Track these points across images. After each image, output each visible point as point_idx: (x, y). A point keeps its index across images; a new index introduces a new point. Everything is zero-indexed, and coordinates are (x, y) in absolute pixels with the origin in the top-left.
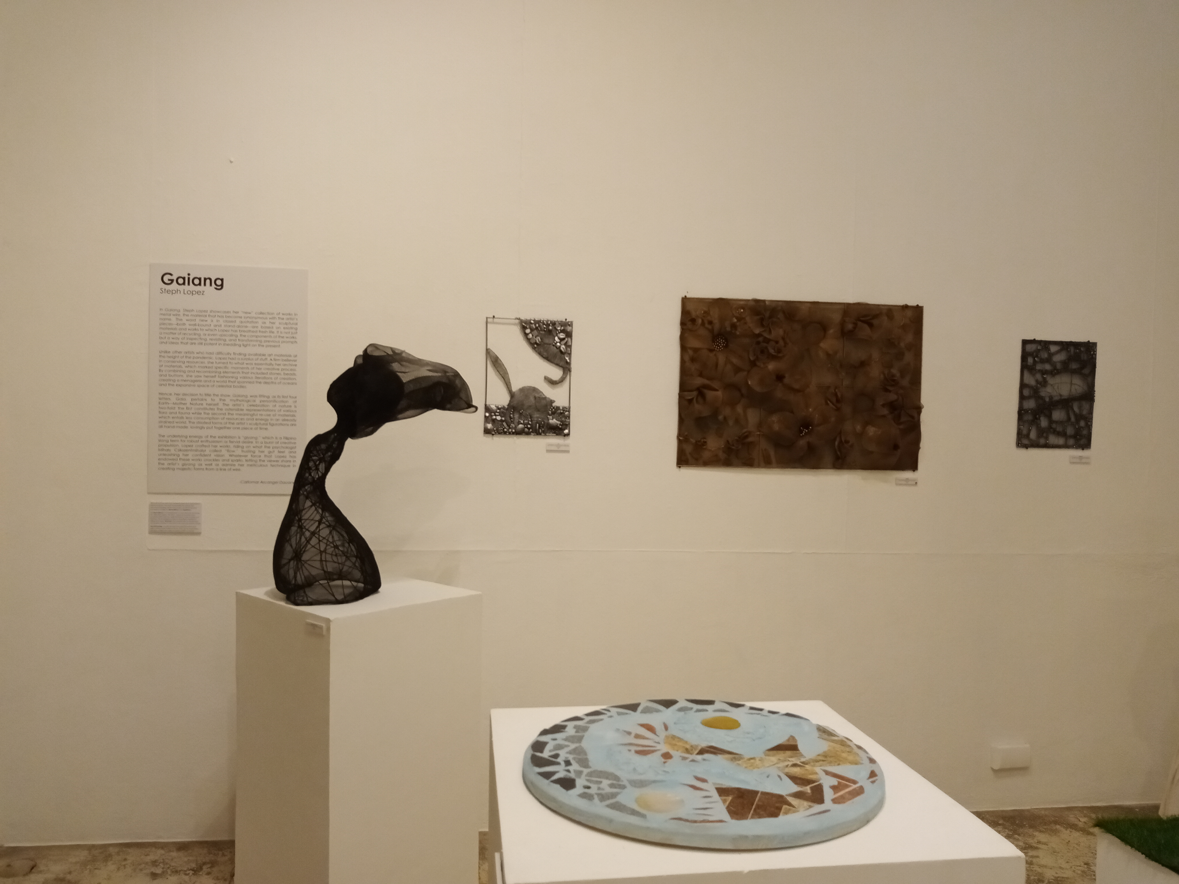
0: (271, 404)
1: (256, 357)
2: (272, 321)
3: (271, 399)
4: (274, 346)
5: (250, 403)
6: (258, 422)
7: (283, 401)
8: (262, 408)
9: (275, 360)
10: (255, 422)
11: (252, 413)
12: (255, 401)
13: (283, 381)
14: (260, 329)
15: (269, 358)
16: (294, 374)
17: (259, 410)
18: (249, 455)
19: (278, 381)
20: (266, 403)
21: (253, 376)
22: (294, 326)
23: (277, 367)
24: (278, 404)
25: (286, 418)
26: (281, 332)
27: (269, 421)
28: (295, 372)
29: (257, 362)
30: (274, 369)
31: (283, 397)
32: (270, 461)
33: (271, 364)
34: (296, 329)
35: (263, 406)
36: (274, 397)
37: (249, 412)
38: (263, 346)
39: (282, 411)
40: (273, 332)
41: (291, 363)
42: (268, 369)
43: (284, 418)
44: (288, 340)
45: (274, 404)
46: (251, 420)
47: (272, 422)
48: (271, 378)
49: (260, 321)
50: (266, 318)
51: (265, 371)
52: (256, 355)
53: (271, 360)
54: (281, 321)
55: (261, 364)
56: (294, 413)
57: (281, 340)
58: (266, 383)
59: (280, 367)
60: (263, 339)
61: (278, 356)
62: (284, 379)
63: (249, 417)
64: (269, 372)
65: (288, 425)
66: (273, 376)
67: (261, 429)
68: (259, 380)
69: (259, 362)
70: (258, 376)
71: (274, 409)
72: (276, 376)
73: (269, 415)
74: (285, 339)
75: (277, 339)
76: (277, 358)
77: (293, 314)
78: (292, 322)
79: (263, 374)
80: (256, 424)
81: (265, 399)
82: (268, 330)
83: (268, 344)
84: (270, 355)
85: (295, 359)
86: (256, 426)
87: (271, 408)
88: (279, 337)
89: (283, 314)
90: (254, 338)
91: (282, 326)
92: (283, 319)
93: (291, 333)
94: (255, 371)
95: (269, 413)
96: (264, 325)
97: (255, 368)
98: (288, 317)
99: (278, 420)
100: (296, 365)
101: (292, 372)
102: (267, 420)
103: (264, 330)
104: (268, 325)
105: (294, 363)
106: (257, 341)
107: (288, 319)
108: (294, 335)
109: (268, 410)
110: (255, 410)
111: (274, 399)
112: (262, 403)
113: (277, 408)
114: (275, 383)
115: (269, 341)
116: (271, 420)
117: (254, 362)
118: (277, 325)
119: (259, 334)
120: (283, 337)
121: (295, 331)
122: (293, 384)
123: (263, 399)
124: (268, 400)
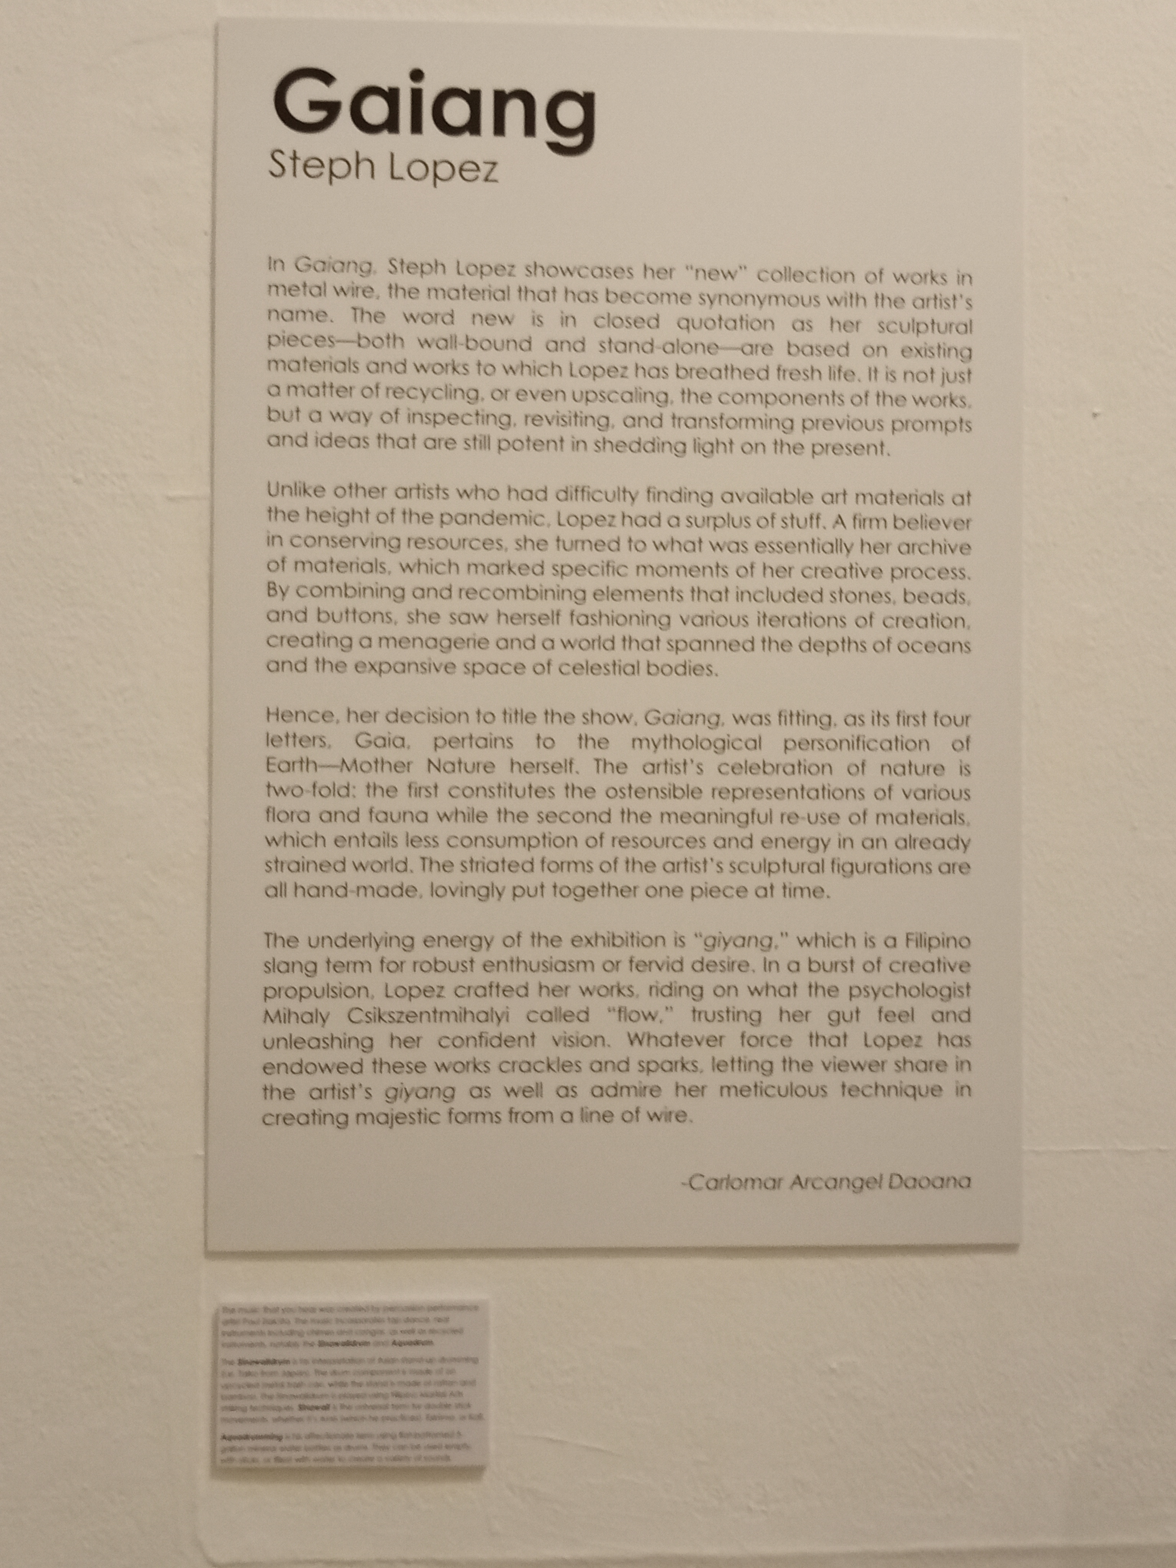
0: (841, 759)
1: (766, 509)
2: (843, 313)
3: (841, 731)
4: (857, 449)
5: (731, 756)
6: (776, 855)
7: (897, 743)
8: (796, 781)
9: (860, 521)
10: (757, 854)
11: (745, 805)
12: (757, 743)
13: (900, 634)
14: (779, 356)
15: (829, 513)
16: (958, 597)
17: (778, 793)
18: (731, 1030)
19: (875, 633)
20: (813, 756)
21: (750, 609)
22: (954, 339)
23: (867, 560)
24: (875, 759)
25: (918, 831)
26: (891, 375)
27: (833, 851)
28: (960, 585)
29: (770, 535)
30: (852, 570)
31: (903, 718)
32: (840, 1066)
33: (837, 546)
34: (968, 355)
35: (800, 767)
36: (857, 719)
37: (728, 805)
38: (798, 448)
39: (897, 794)
40: (849, 375)
41: (940, 535)
42: (825, 572)
43: (903, 831)
44: (927, 413)
45: (857, 756)
46: (740, 843)
47: (846, 855)
48: (841, 621)
49: (783, 315)
50: (815, 300)
51: (812, 585)
52: (762, 497)
53: (840, 520)
54: (888, 313)
55: (788, 547)
56: (961, 806)
57: (889, 413)
58: (812, 645)
59: (887, 561)
60: (799, 412)
61: (874, 499)
62: (907, 622)
63: (730, 829)
64: (832, 584)
65: (927, 868)
66: (852, 611)
67: (789, 891)
68: (780, 633)
69: (777, 534)
70: (772, 609)
71: (856, 782)
72: (864, 608)
73: (832, 818)
74: (911, 411)
75: (871, 411)
76: (869, 510)
77: (952, 278)
78: (943, 316)
79: (797, 596)
80: (767, 867)
81: (812, 731)
82: (822, 363)
83: (821, 436)
84: (834, 497)
85: (962, 512)
86: (764, 880)
87: (840, 780)
88: (881, 397)
89: (900, 278)
90: (756, 410)
91: (895, 341)
92: (897, 302)
93: (938, 376)
94: (756, 582)
95: (827, 806)
96: (801, 338)
97: (758, 570)
98: (928, 290)
99: (874, 843)
100: (965, 548)
101: (946, 586)
102: (822, 844)
103: (801, 362)
104: (822, 335)
105: (954, 537)
106: (767, 423)
107: (925, 302)
108: (957, 389)
109: (825, 792)
110: (757, 793)
111: (857, 730)
112: (795, 756)
113: (872, 780)
114: (862, 646)
115: (827, 424)
116: (842, 843)
117: (752, 535)
118: (869, 334)
119: (775, 385)
120: (900, 400)
121: (964, 368)
122: (950, 646)
123: (798, 732)
124: (825, 735)
